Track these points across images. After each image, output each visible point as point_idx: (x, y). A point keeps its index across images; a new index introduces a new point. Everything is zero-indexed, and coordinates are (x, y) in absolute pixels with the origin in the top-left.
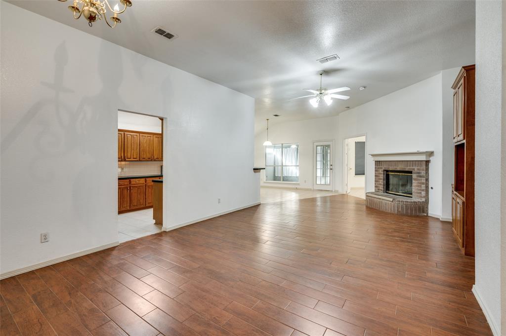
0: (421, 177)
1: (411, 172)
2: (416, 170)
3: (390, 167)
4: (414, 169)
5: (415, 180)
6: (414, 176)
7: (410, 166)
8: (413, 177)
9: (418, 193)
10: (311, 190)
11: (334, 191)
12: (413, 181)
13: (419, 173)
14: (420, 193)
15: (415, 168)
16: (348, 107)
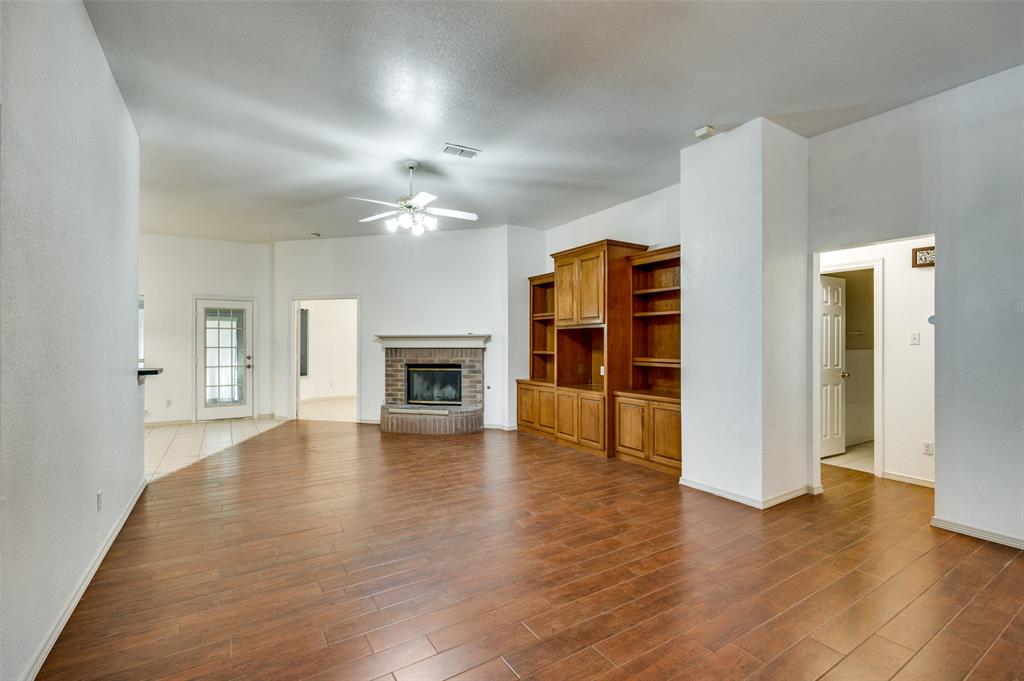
0: (475, 372)
1: (459, 366)
2: (467, 362)
3: (420, 359)
4: (464, 361)
5: (466, 377)
6: (464, 371)
7: (457, 356)
8: (463, 374)
9: (471, 397)
10: (188, 423)
11: (256, 416)
12: (463, 380)
13: (472, 366)
14: (475, 397)
15: (467, 360)
16: (319, 235)
